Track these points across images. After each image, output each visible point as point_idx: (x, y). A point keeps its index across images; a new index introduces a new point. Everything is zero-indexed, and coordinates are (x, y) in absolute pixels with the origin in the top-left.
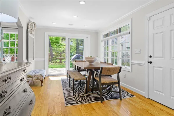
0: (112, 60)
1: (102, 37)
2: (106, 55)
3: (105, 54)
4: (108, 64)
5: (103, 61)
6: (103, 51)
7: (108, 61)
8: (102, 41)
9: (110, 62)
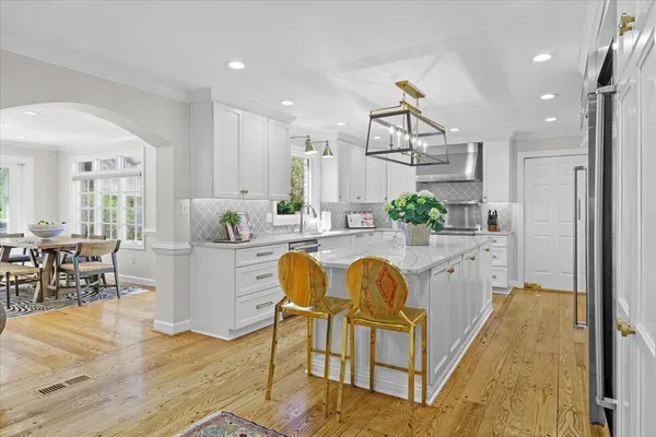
0: (106, 228)
1: (74, 169)
2: (88, 215)
3: (84, 214)
4: (92, 237)
5: (79, 233)
6: (79, 205)
7: (92, 230)
8: (74, 179)
9: (98, 232)
